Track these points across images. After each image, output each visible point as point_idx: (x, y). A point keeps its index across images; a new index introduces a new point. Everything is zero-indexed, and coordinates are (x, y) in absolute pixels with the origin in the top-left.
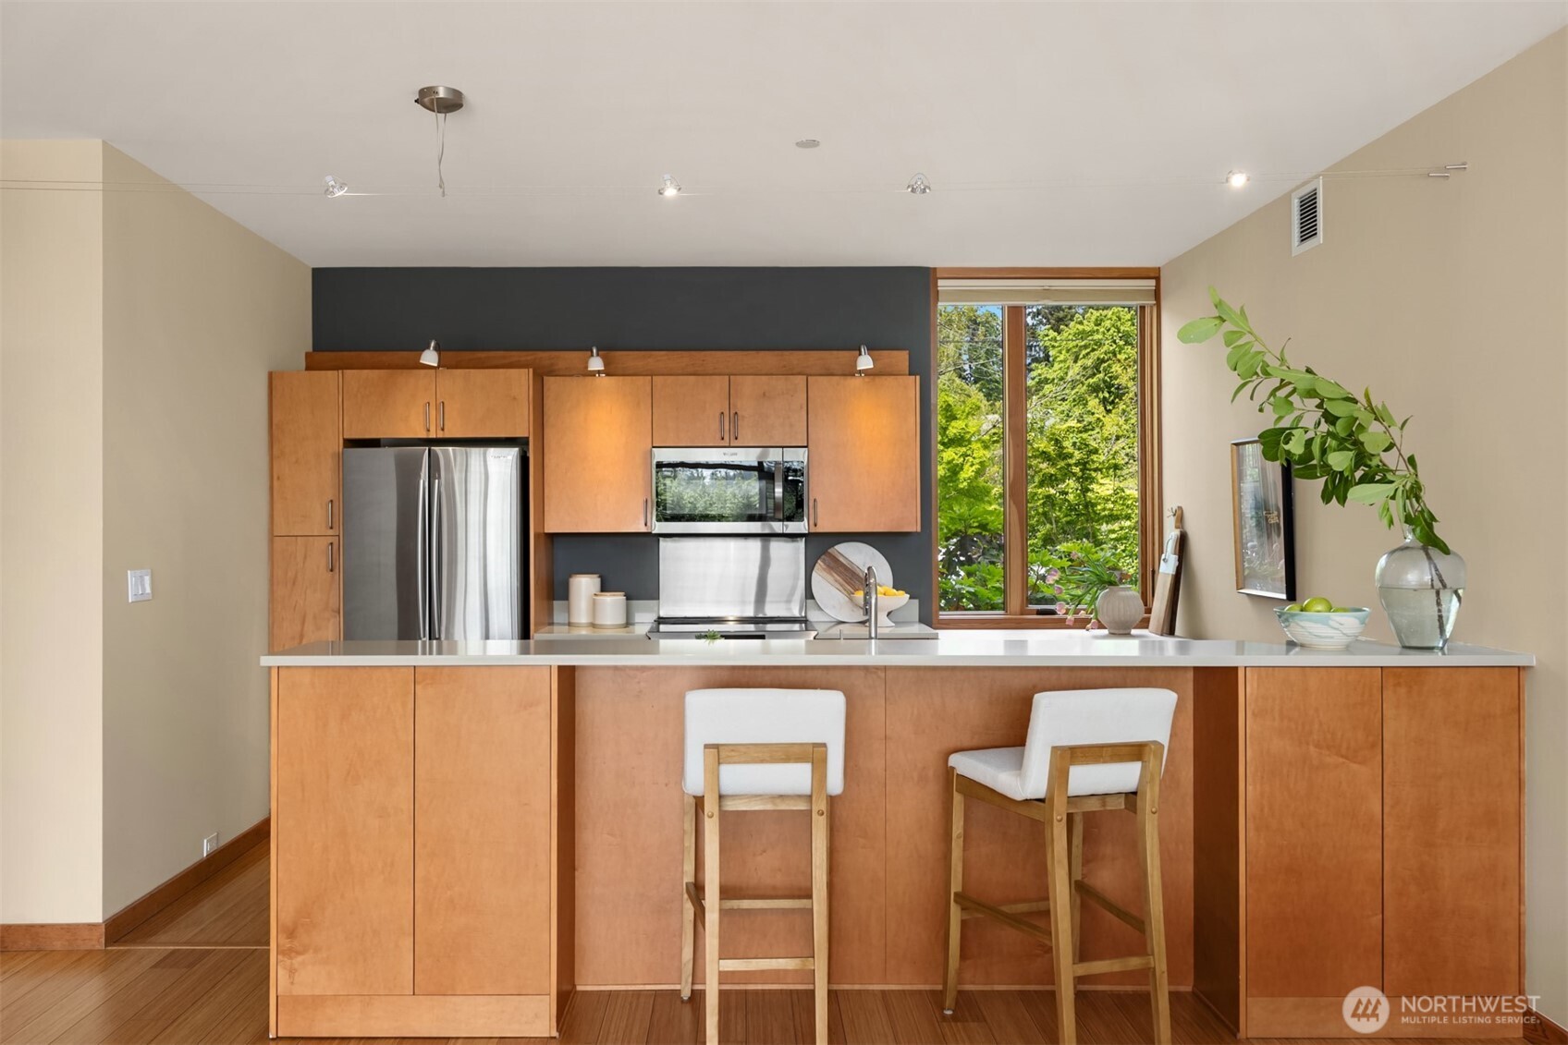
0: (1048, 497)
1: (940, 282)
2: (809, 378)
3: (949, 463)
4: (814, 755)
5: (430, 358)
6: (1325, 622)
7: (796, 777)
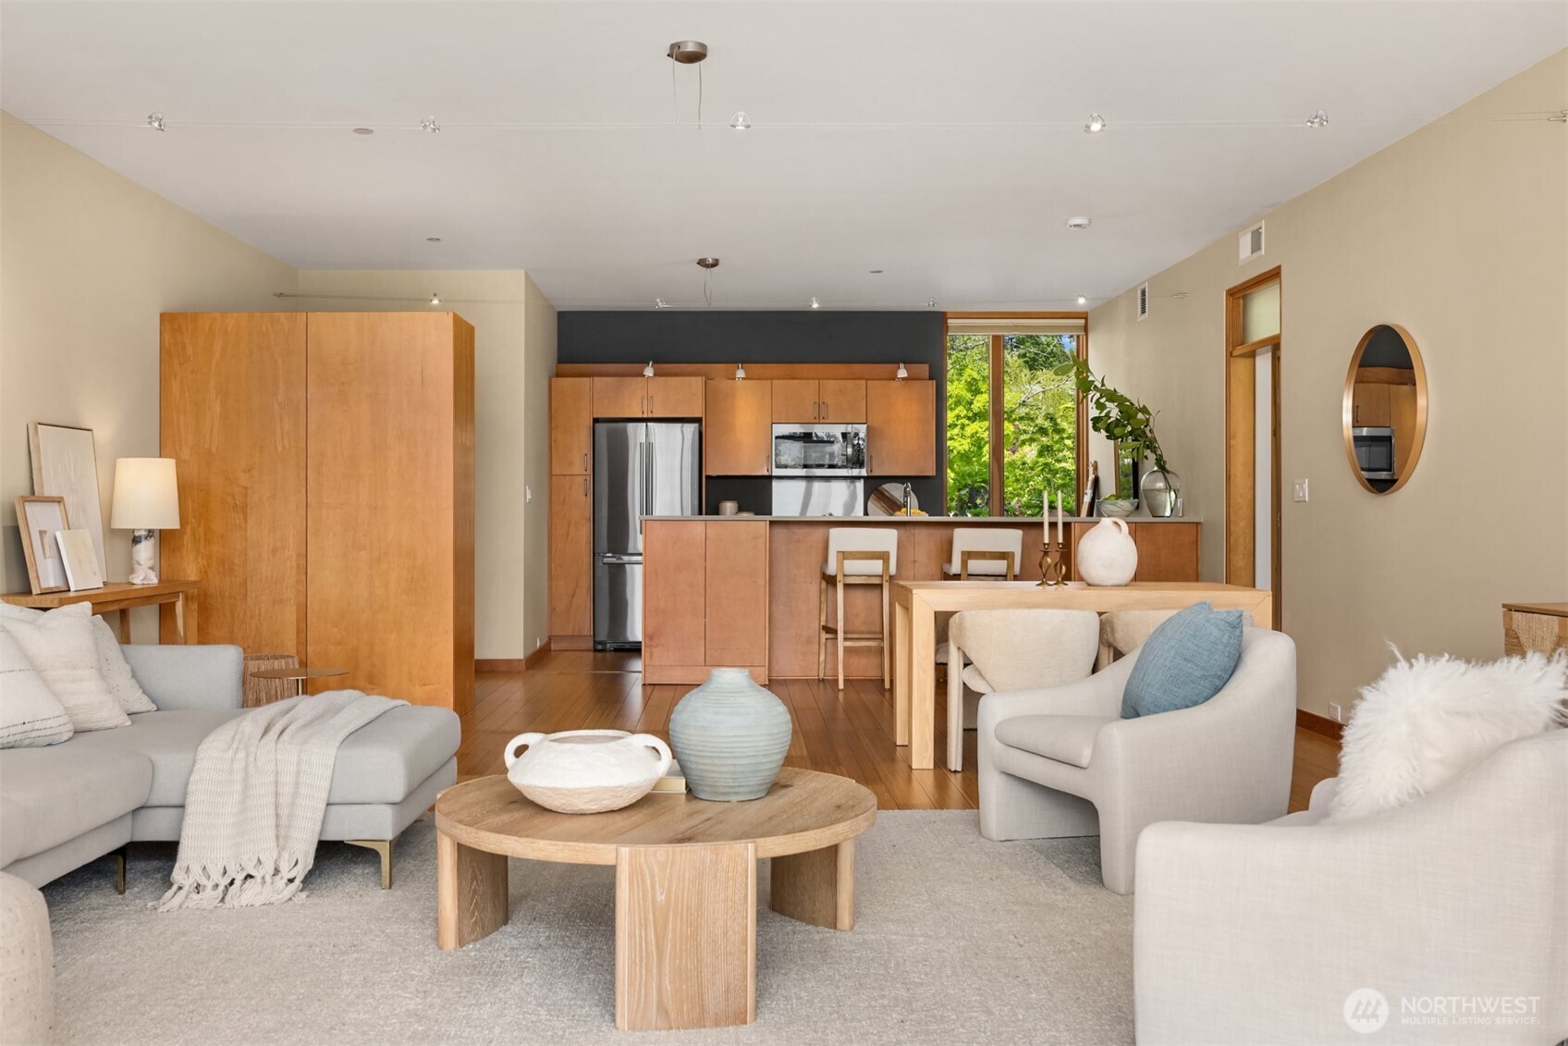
0: (1046, 465)
1: (949, 321)
2: (869, 382)
3: (972, 436)
4: (884, 556)
5: (649, 371)
6: (1115, 505)
7: (876, 567)
